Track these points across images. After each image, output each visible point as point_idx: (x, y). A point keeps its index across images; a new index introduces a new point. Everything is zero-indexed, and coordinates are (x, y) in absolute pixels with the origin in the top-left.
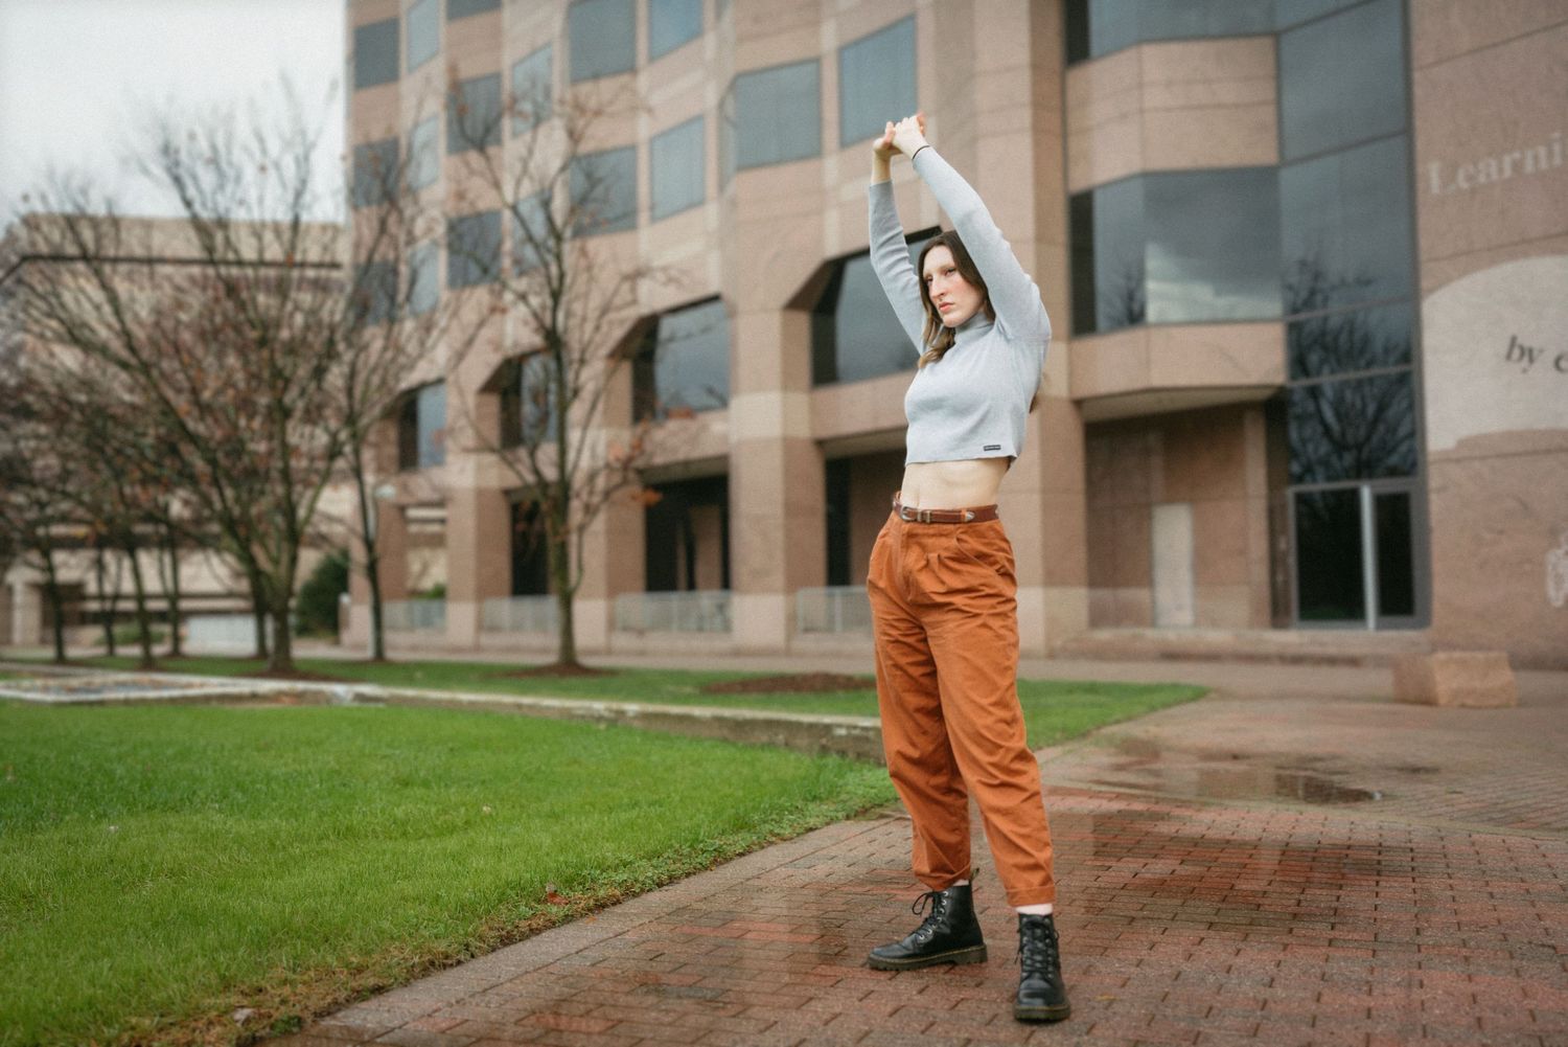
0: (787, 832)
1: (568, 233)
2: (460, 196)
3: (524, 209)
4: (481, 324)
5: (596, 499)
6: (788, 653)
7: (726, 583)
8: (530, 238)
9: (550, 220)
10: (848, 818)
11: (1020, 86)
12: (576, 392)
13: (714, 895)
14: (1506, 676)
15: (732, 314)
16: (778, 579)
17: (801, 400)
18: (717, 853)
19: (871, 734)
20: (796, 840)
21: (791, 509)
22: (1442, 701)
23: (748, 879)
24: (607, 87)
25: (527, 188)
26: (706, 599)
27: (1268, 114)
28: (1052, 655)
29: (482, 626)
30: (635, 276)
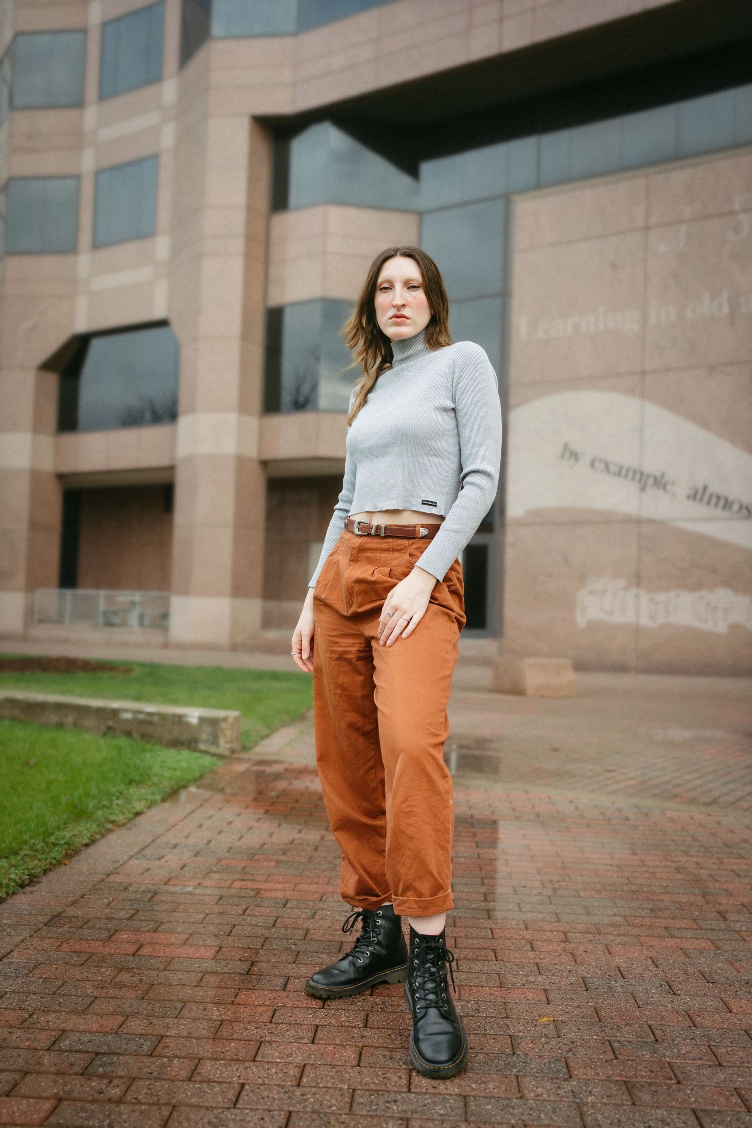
0: (120, 818)
6: (25, 638)
10: (163, 800)
11: (237, 221)
13: (82, 897)
14: (570, 677)
18: (67, 846)
19: (155, 719)
20: (129, 825)
21: (34, 526)
22: (530, 692)
23: (108, 875)
28: (234, 648)
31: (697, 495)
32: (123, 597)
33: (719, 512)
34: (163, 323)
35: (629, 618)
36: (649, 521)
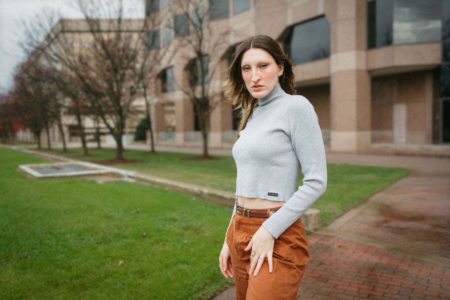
1: (205, 19)
29: (186, 139)
34: (322, 16)
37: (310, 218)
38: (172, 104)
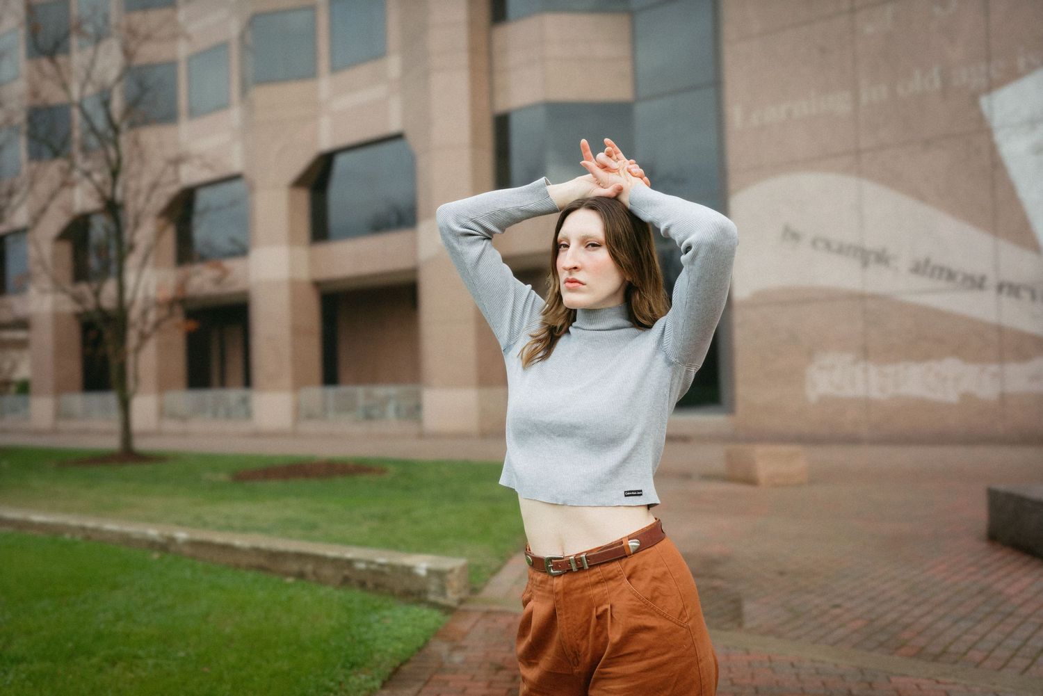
1: (124, 127)
2: (35, 94)
3: (88, 106)
4: (52, 196)
5: (148, 328)
6: (294, 434)
7: (247, 382)
8: (93, 129)
9: (109, 118)
11: (461, 36)
12: (132, 247)
14: (801, 464)
15: (252, 188)
16: (287, 380)
17: (303, 252)
21: (296, 331)
22: (762, 481)
24: (154, 18)
25: (90, 90)
26: (233, 395)
27: (626, 67)
28: (483, 435)
29: (60, 414)
30: (177, 161)
31: (921, 268)
32: (381, 391)
33: (942, 284)
34: (398, 137)
35: (859, 391)
36: (874, 297)
37: (450, 577)
38: (23, 324)
